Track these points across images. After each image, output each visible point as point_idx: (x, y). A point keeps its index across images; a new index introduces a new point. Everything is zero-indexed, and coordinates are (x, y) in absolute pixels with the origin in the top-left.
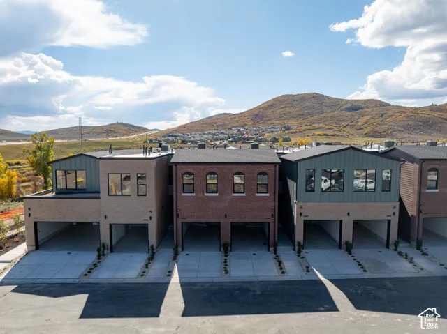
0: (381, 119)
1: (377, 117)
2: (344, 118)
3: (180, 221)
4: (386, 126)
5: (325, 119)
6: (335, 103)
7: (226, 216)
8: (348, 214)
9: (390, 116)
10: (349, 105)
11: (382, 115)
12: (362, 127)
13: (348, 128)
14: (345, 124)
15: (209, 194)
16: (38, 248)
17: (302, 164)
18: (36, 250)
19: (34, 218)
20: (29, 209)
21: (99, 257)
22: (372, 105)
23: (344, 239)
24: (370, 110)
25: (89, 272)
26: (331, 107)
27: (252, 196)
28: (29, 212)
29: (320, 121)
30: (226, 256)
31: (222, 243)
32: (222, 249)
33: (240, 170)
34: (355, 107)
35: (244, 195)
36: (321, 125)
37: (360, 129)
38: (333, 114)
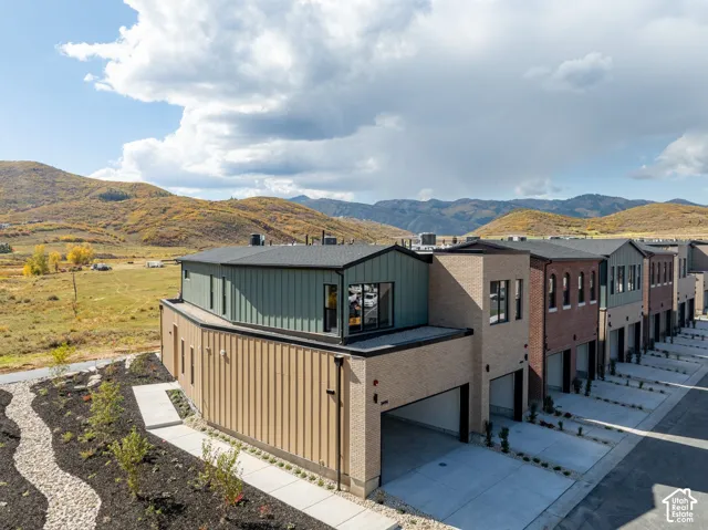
0: (164, 216)
1: (156, 212)
2: (101, 212)
4: (177, 228)
5: (65, 213)
6: (79, 186)
7: (575, 338)
8: (628, 318)
9: (177, 213)
10: (104, 191)
11: (165, 210)
12: (136, 229)
13: (110, 230)
14: (103, 222)
15: (566, 308)
16: (380, 480)
17: (609, 260)
18: (380, 485)
19: (383, 403)
20: (376, 382)
21: (505, 448)
22: (143, 193)
23: (626, 349)
24: (143, 201)
25: (558, 469)
26: (71, 191)
27: (588, 304)
28: (374, 390)
29: (56, 215)
30: (587, 395)
31: (572, 379)
32: (572, 387)
33: (582, 269)
34: (115, 195)
35: (584, 304)
36: (62, 223)
37: (134, 232)
38: (78, 203)
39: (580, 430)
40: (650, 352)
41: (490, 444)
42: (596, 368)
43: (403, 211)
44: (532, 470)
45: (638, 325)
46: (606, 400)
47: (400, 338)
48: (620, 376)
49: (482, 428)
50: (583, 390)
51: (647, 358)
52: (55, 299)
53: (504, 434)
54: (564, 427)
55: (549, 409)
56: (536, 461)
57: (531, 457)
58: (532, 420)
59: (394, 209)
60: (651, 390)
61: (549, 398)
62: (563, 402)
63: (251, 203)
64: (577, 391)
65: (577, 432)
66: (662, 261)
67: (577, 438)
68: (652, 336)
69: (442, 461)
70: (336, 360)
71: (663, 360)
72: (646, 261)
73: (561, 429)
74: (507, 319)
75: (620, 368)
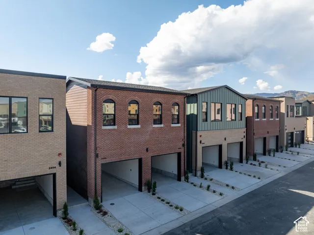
3: (100, 162)
7: (147, 150)
8: (225, 139)
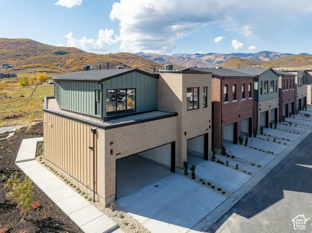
0: (81, 61)
1: (78, 59)
2: (55, 59)
5: (40, 60)
6: (46, 49)
9: (87, 60)
10: (57, 50)
11: (82, 58)
14: (56, 64)
15: (234, 101)
16: (116, 197)
17: (259, 78)
18: (116, 199)
19: (117, 154)
20: (112, 143)
21: (194, 177)
22: (74, 51)
23: (269, 121)
24: (72, 55)
25: (219, 189)
26: (43, 51)
27: (247, 100)
28: (110, 148)
29: (36, 61)
30: (246, 145)
31: (238, 137)
32: (238, 142)
33: (244, 82)
34: (62, 52)
35: (245, 99)
36: (38, 64)
37: (69, 68)
38: (45, 56)
39: (237, 166)
40: (282, 123)
41: (186, 174)
42: (253, 131)
43: (184, 59)
44: (206, 190)
45: (276, 109)
46: (255, 149)
47: (138, 117)
48: (265, 135)
49: (182, 165)
50: (244, 143)
51: (280, 126)
52: (23, 96)
53: (193, 169)
54: (229, 164)
55: (224, 153)
56: (209, 184)
57: (206, 182)
58: (213, 159)
59: (180, 57)
60: (280, 143)
61: (224, 148)
62: (232, 149)
63: (118, 55)
64: (241, 144)
65: (236, 167)
66: (289, 79)
67: (234, 171)
68: (284, 114)
69: (157, 184)
70: (92, 130)
71: (289, 127)
72: (280, 78)
73: (228, 165)
74: (198, 108)
75: (265, 131)
